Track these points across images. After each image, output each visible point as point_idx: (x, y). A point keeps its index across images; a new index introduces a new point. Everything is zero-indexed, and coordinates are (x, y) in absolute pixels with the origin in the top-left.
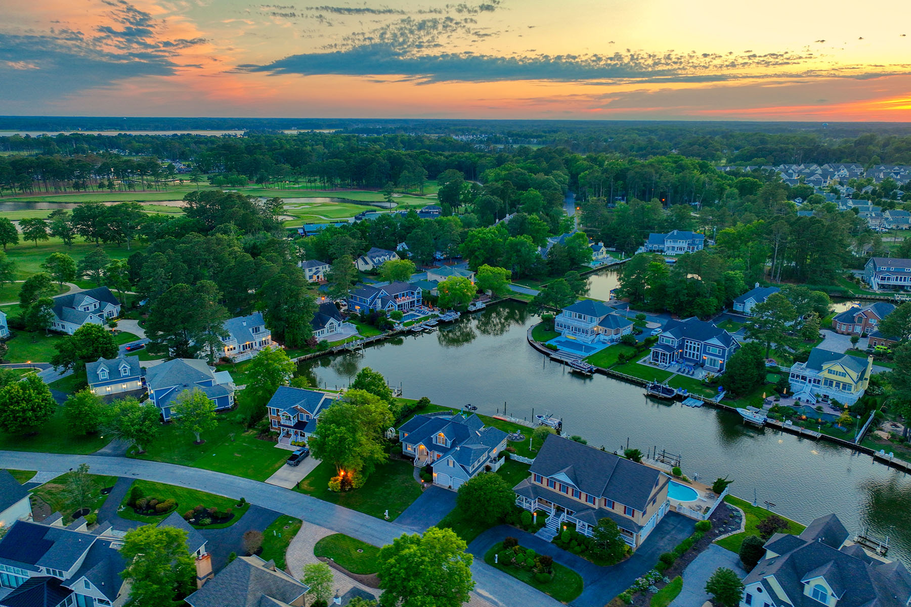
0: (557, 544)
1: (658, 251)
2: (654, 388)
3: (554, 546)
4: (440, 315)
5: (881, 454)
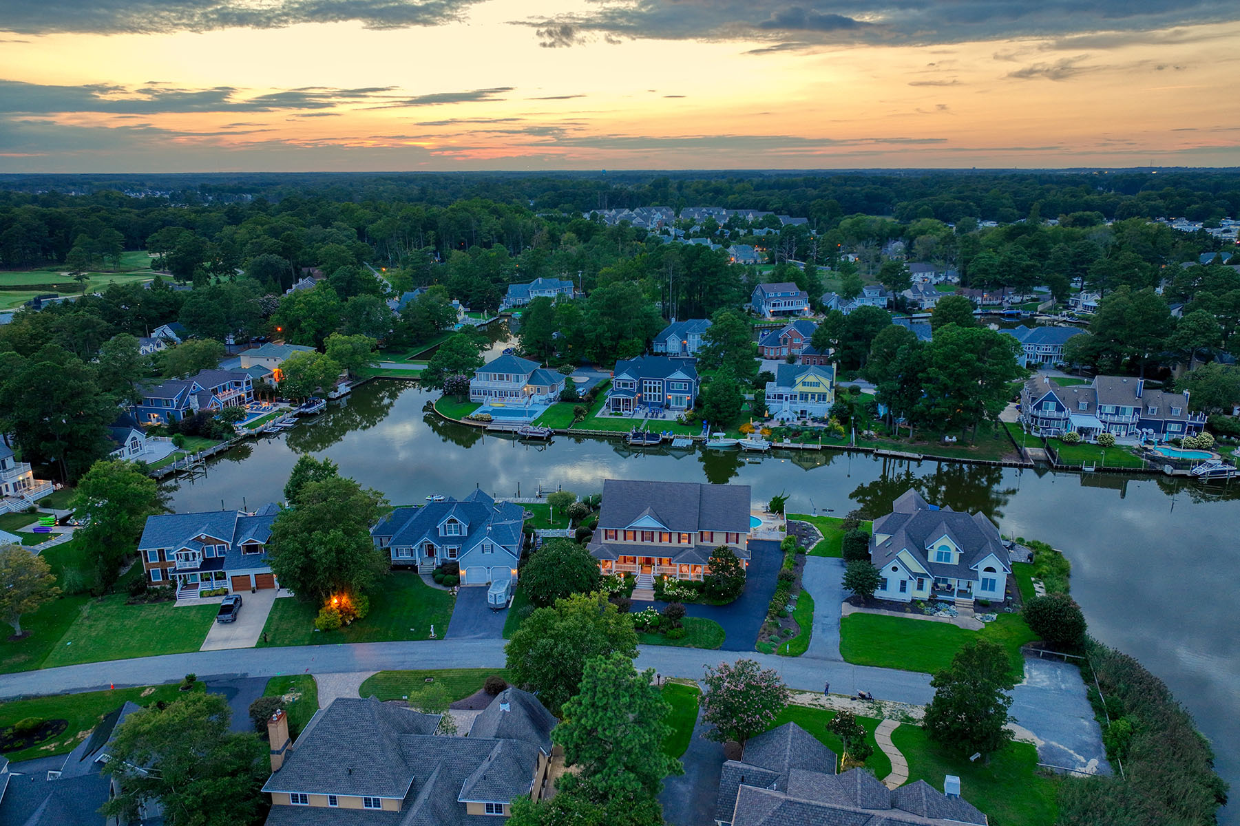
0: (663, 600)
3: (660, 603)
4: (294, 408)
5: (878, 450)
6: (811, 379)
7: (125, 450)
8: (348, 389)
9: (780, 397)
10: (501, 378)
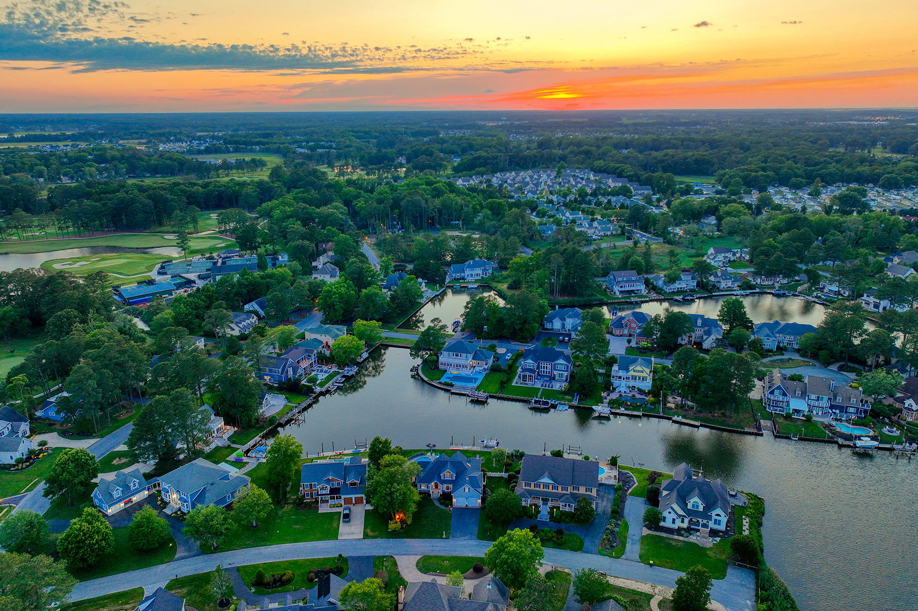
0: (554, 521)
1: (460, 279)
2: (536, 402)
3: (552, 522)
4: (341, 371)
5: (675, 418)
6: (639, 368)
7: (263, 405)
9: (620, 377)
10: (457, 355)
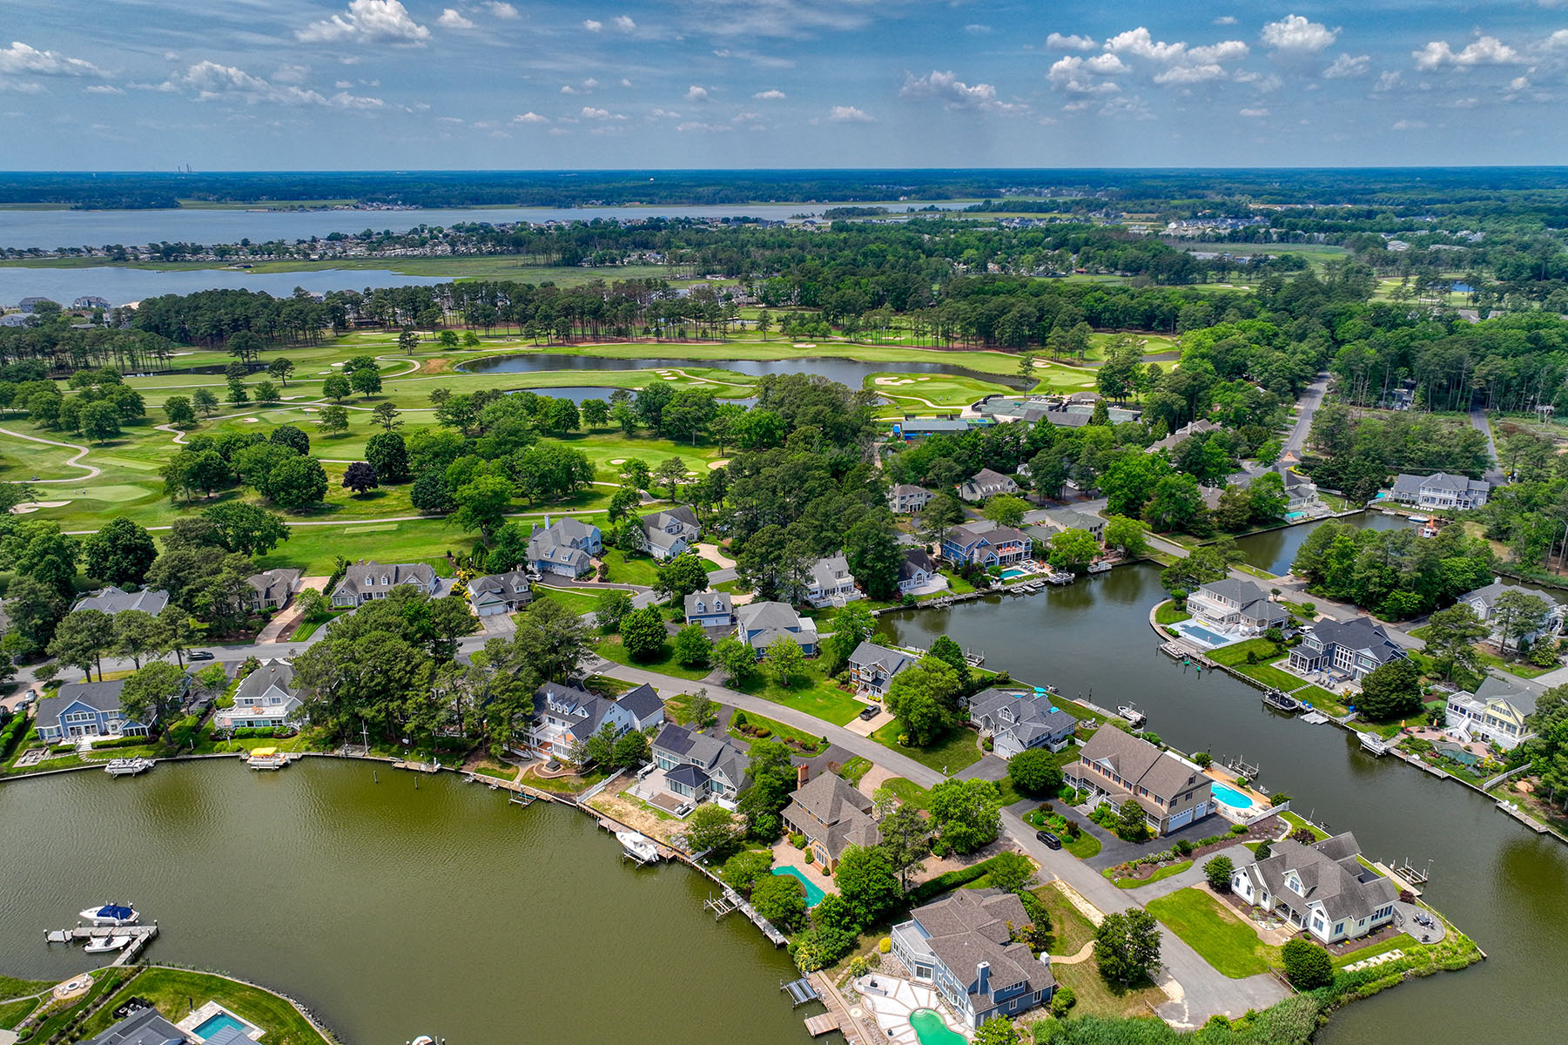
0: (1090, 818)
2: (1274, 696)
3: (1087, 819)
4: (1051, 575)
5: (1505, 804)
7: (912, 581)
8: (1110, 567)
9: (1463, 711)
